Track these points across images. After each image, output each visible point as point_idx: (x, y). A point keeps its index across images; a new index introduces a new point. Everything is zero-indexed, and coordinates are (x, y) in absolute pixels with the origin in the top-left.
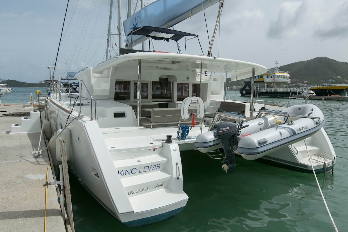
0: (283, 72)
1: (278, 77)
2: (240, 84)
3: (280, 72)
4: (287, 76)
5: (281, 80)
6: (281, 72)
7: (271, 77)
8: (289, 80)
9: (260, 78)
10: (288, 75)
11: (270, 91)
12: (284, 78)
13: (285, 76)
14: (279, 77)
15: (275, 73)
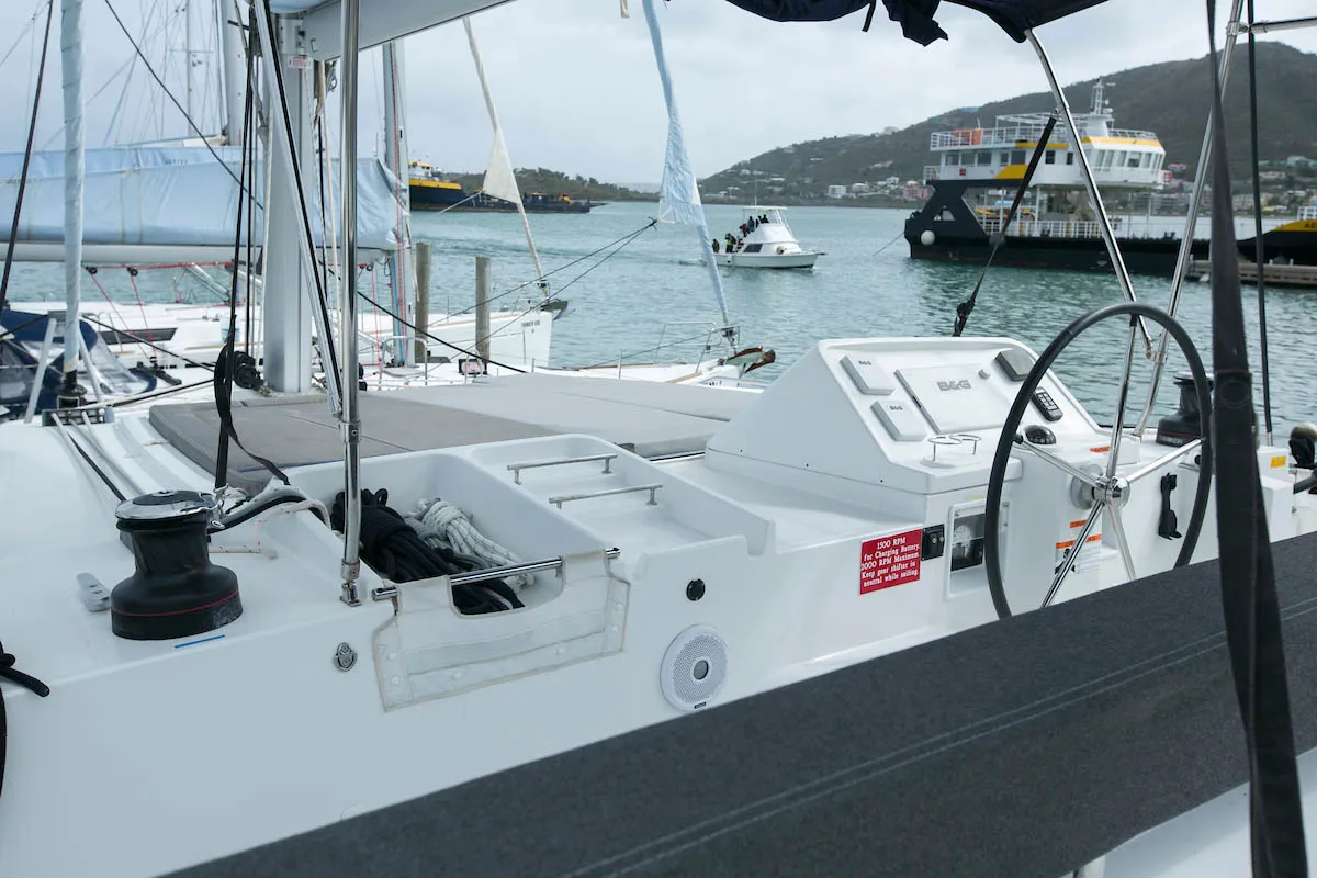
0: (1132, 135)
1: (1105, 157)
2: (865, 174)
3: (1115, 135)
4: (1150, 155)
5: (1119, 174)
6: (1123, 134)
7: (1069, 161)
8: (1161, 173)
9: (1013, 162)
10: (1158, 149)
11: (1062, 234)
12: (1134, 163)
13: (1141, 154)
14: (1109, 162)
15: (1091, 138)
